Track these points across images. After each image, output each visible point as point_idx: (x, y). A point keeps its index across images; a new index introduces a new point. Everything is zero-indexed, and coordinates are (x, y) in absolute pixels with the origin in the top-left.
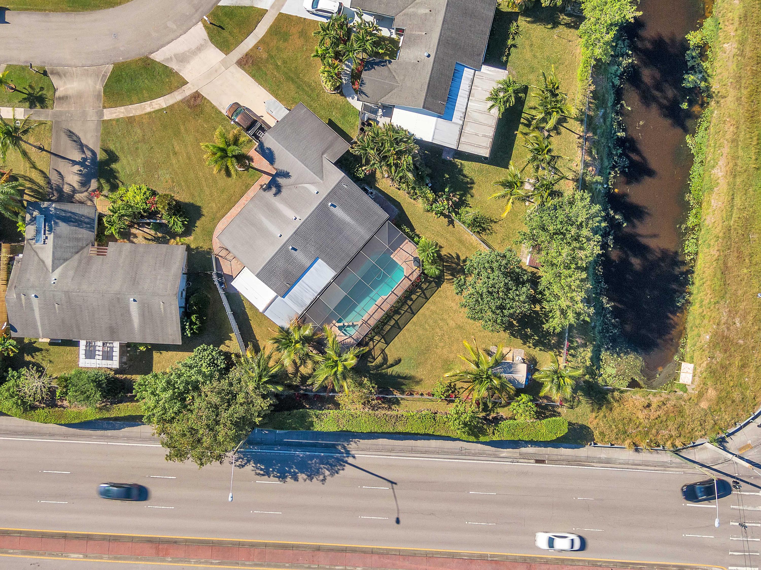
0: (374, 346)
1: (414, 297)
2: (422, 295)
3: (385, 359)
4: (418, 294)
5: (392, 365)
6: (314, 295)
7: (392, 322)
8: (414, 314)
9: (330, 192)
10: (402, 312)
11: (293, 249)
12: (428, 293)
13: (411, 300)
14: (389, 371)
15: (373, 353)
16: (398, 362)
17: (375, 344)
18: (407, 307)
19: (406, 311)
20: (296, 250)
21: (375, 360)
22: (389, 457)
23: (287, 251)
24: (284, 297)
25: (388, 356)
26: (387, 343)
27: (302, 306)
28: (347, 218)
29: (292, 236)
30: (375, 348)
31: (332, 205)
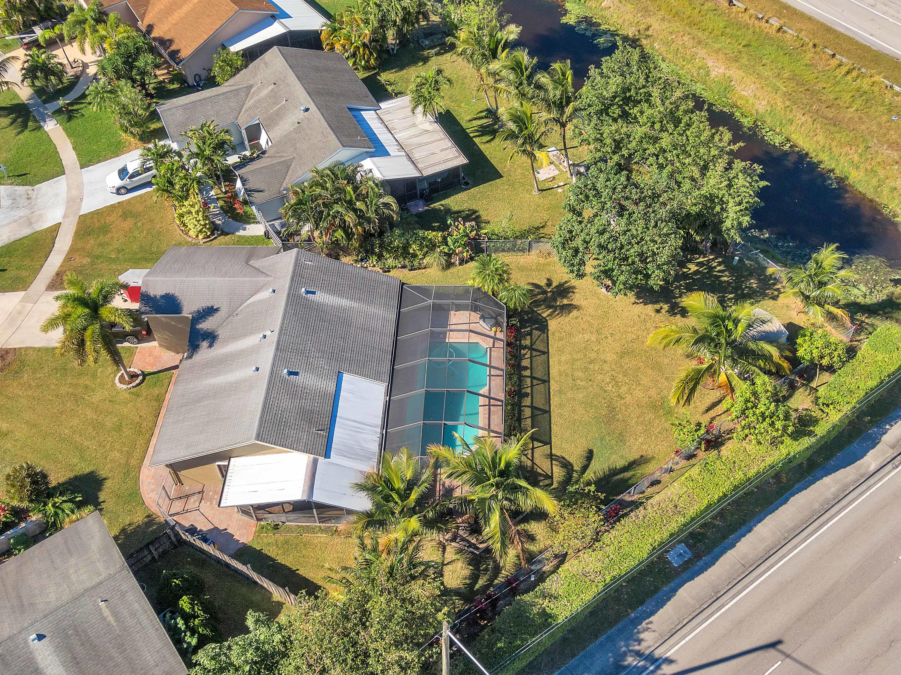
0: (532, 460)
1: (526, 363)
2: (534, 353)
3: (566, 465)
4: (528, 356)
5: (585, 468)
6: (376, 432)
7: (527, 412)
8: (546, 381)
9: (293, 277)
10: (529, 390)
11: (290, 373)
12: (539, 346)
13: (526, 368)
14: (589, 475)
15: (539, 471)
16: (590, 455)
17: (530, 456)
18: (529, 380)
19: (532, 386)
20: (296, 374)
21: (551, 477)
22: (723, 610)
23: (283, 381)
24: (327, 455)
25: (567, 457)
26: (548, 442)
27: (370, 459)
28: (345, 303)
29: (275, 356)
30: (536, 461)
31: (308, 292)
